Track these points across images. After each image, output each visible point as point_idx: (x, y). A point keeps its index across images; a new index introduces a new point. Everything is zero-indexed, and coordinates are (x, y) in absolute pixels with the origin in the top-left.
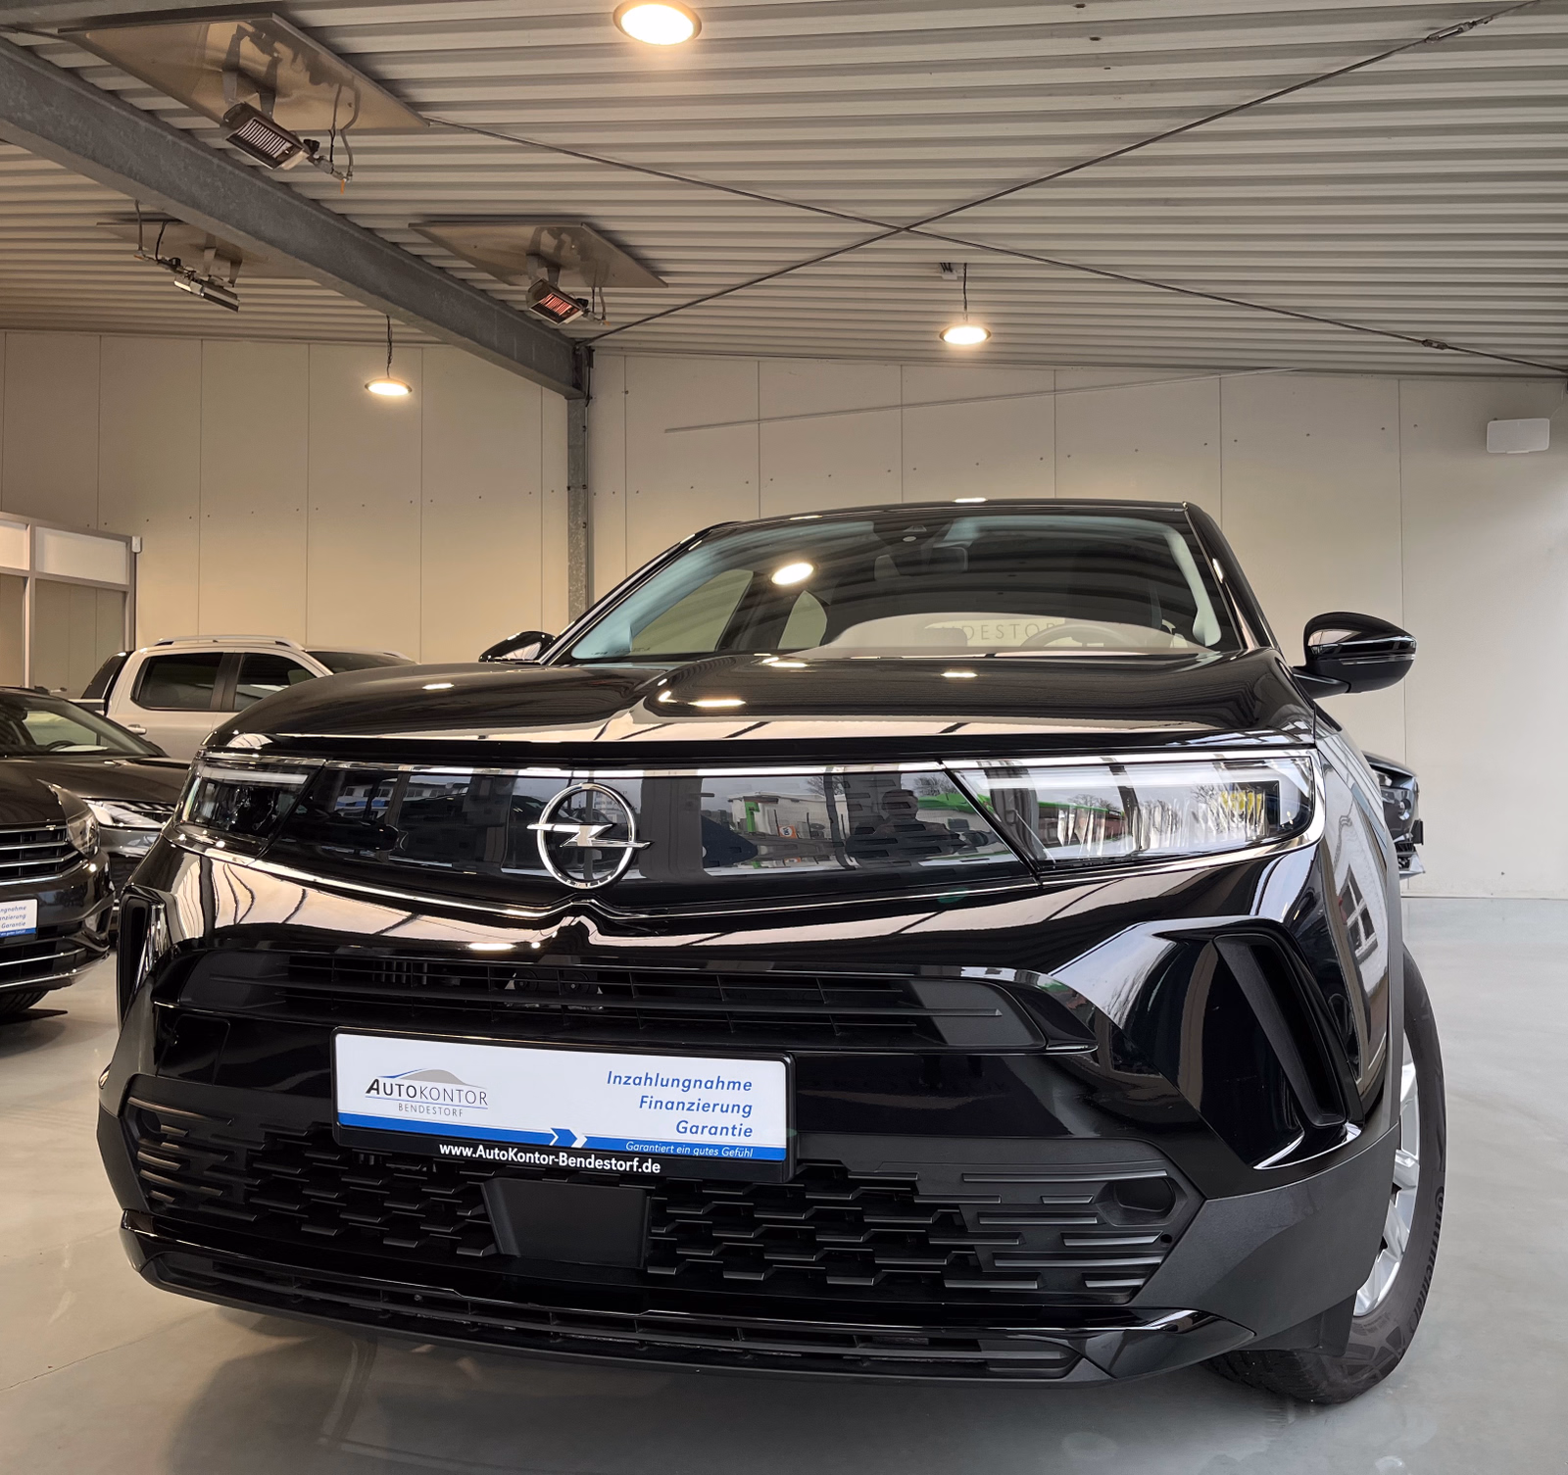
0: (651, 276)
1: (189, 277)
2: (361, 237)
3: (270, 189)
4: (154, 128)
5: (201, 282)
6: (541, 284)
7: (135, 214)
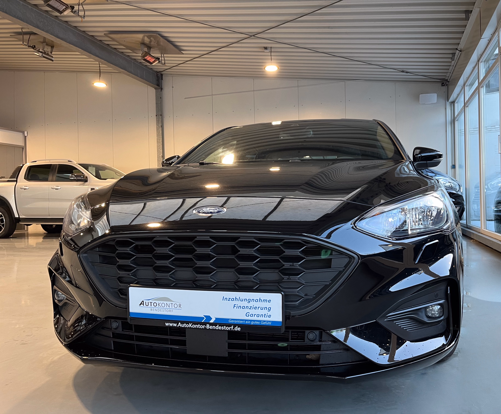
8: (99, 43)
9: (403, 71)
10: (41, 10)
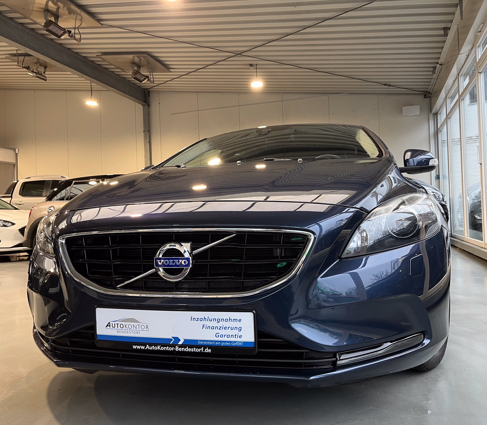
0: (167, 70)
1: (32, 71)
5: (35, 73)
6: (135, 71)
7: (16, 54)
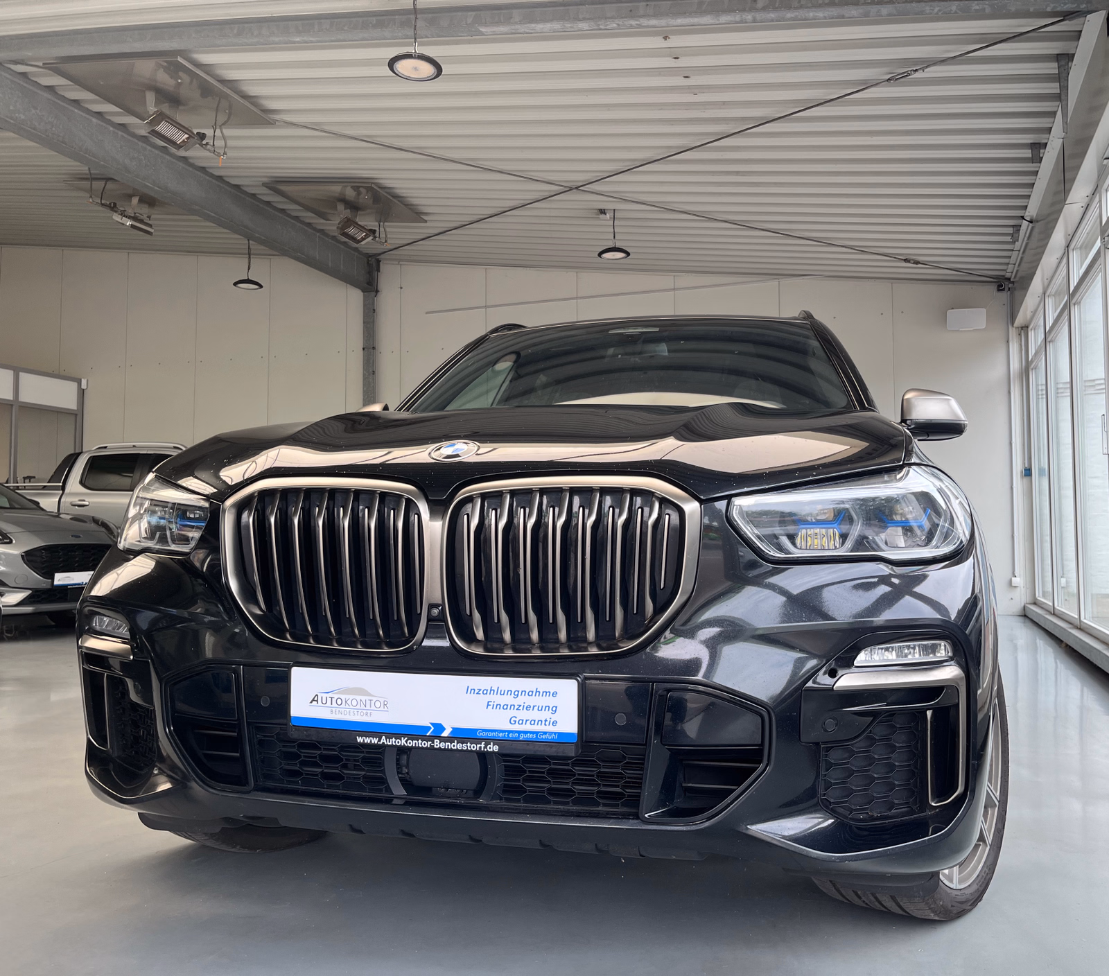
2: (233, 191)
3: (174, 160)
4: (102, 123)
8: (250, 200)
9: (906, 260)
10: (134, 135)
